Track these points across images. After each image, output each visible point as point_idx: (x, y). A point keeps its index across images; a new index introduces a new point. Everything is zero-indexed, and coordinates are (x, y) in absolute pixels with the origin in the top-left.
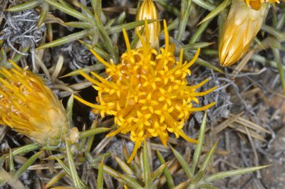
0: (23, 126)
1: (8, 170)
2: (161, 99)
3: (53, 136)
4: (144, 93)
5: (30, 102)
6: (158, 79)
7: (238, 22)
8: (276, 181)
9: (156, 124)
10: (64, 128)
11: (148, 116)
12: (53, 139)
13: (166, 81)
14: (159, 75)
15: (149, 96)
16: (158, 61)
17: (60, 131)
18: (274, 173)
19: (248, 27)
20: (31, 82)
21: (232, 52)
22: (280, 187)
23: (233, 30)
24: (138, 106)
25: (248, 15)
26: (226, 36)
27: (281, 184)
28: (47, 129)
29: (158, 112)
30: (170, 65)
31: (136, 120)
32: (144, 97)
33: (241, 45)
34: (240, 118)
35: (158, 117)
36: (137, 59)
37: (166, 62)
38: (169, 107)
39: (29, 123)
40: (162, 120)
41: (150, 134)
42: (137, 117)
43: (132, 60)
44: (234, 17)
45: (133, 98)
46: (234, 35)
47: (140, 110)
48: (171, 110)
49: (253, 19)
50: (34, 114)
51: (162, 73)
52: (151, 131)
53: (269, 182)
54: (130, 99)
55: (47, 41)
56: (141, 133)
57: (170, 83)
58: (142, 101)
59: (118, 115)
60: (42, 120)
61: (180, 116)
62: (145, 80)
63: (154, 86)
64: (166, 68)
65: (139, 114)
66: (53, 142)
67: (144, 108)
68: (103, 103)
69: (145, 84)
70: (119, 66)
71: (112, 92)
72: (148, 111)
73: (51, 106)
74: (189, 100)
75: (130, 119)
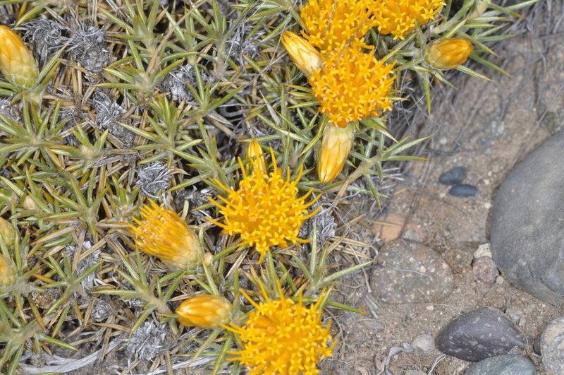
0: (166, 252)
1: (157, 297)
2: (277, 213)
3: (192, 259)
4: (262, 210)
5: (170, 229)
6: (272, 197)
7: (330, 145)
8: (385, 292)
9: (276, 235)
10: (200, 252)
11: (268, 228)
12: (191, 262)
13: (279, 198)
14: (272, 194)
15: (267, 212)
16: (270, 184)
17: (197, 255)
18: (382, 285)
19: (339, 149)
20: (168, 213)
21: (329, 171)
22: (389, 296)
23: (328, 153)
24: (259, 221)
25: (338, 139)
26: (322, 159)
27: (389, 294)
28: (186, 254)
29: (276, 224)
30: (281, 185)
31: (259, 233)
32: (262, 213)
33: (336, 164)
34: (346, 239)
35: (276, 229)
36: (253, 183)
37: (276, 183)
38: (284, 219)
39: (171, 249)
40: (280, 230)
41: (272, 243)
42: (259, 230)
43: (249, 185)
44: (327, 142)
45: (254, 216)
46: (329, 157)
47: (261, 224)
48: (286, 221)
49: (343, 142)
50: (175, 239)
51: (274, 191)
52: (272, 240)
53: (379, 294)
54: (252, 216)
55: (172, 186)
56: (265, 244)
57: (283, 200)
58: (261, 217)
59: (244, 232)
60: (181, 245)
61: (295, 225)
62: (261, 200)
63: (270, 204)
64: (278, 188)
65: (261, 227)
66: (192, 266)
67: (264, 222)
68: (229, 223)
69: (262, 203)
70: (239, 192)
71: (236, 213)
72: (267, 224)
73: (187, 233)
74: (300, 212)
75: (254, 233)
